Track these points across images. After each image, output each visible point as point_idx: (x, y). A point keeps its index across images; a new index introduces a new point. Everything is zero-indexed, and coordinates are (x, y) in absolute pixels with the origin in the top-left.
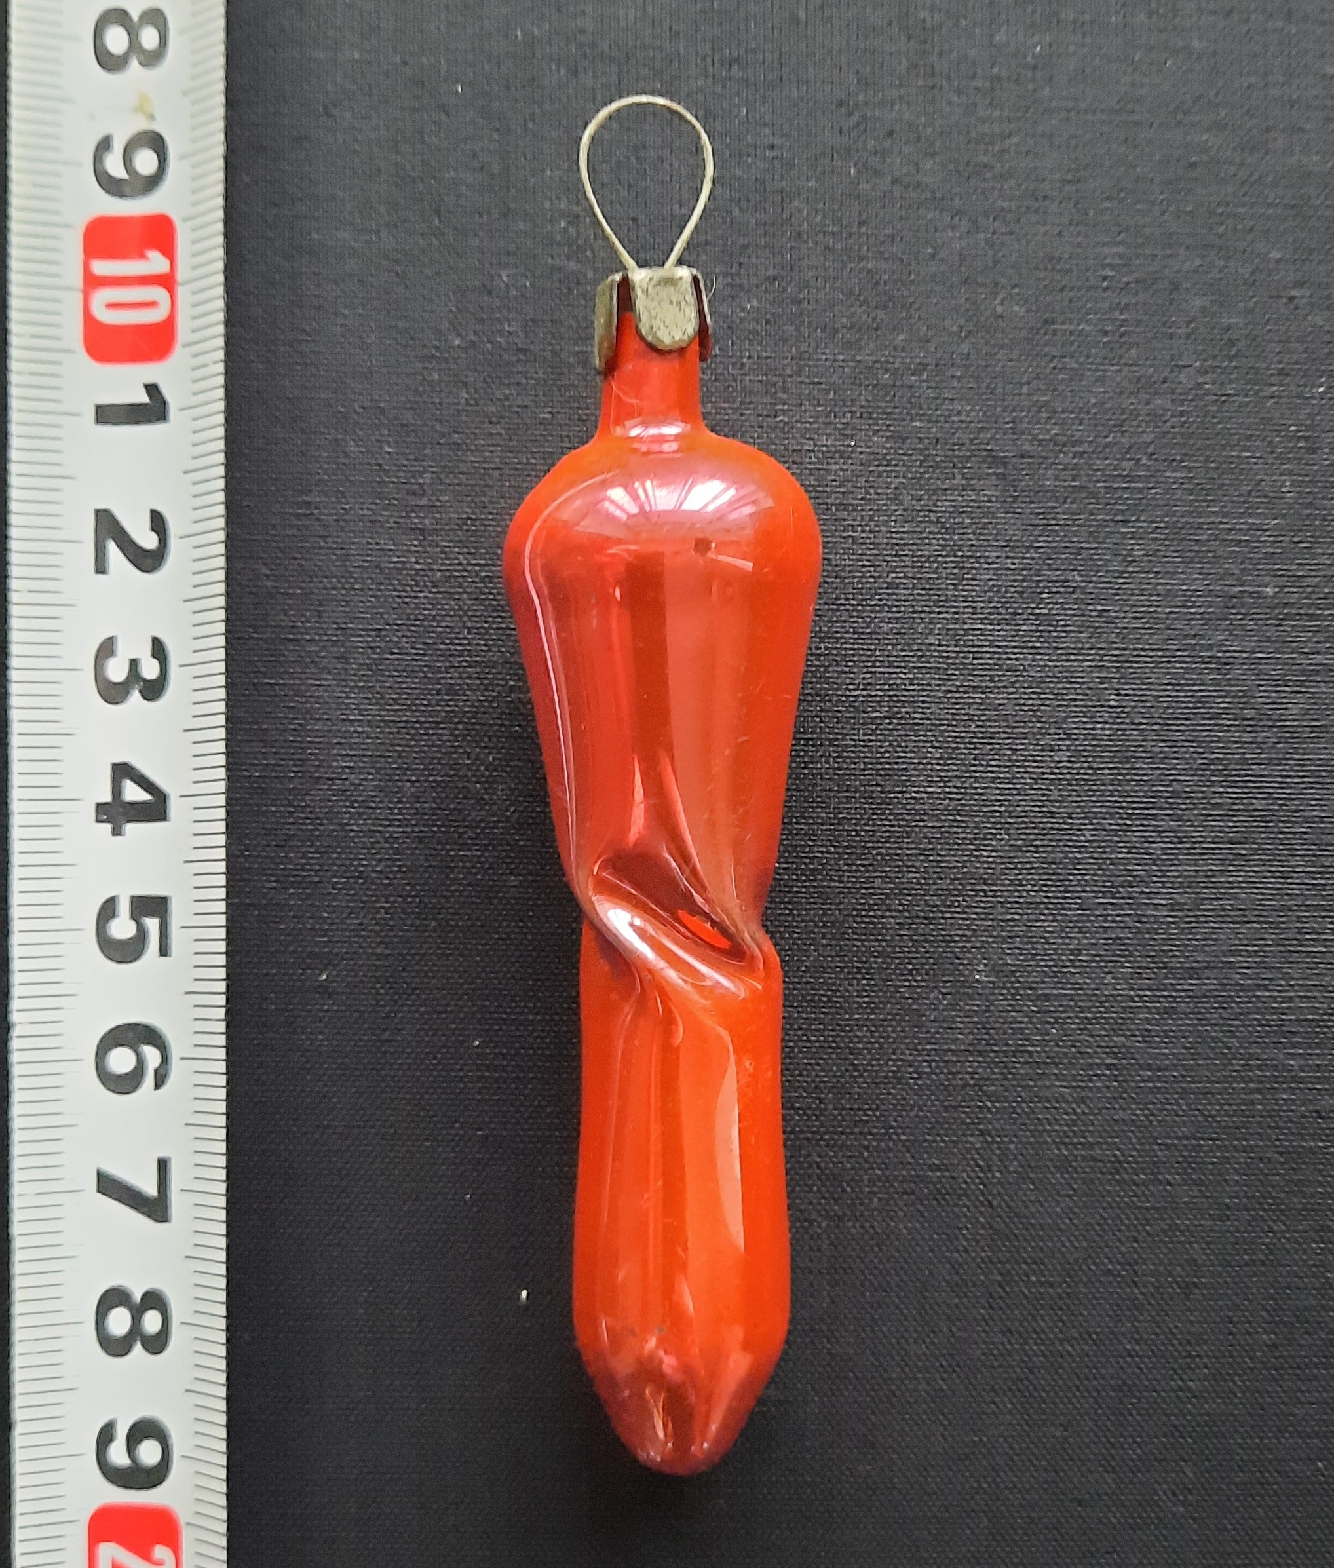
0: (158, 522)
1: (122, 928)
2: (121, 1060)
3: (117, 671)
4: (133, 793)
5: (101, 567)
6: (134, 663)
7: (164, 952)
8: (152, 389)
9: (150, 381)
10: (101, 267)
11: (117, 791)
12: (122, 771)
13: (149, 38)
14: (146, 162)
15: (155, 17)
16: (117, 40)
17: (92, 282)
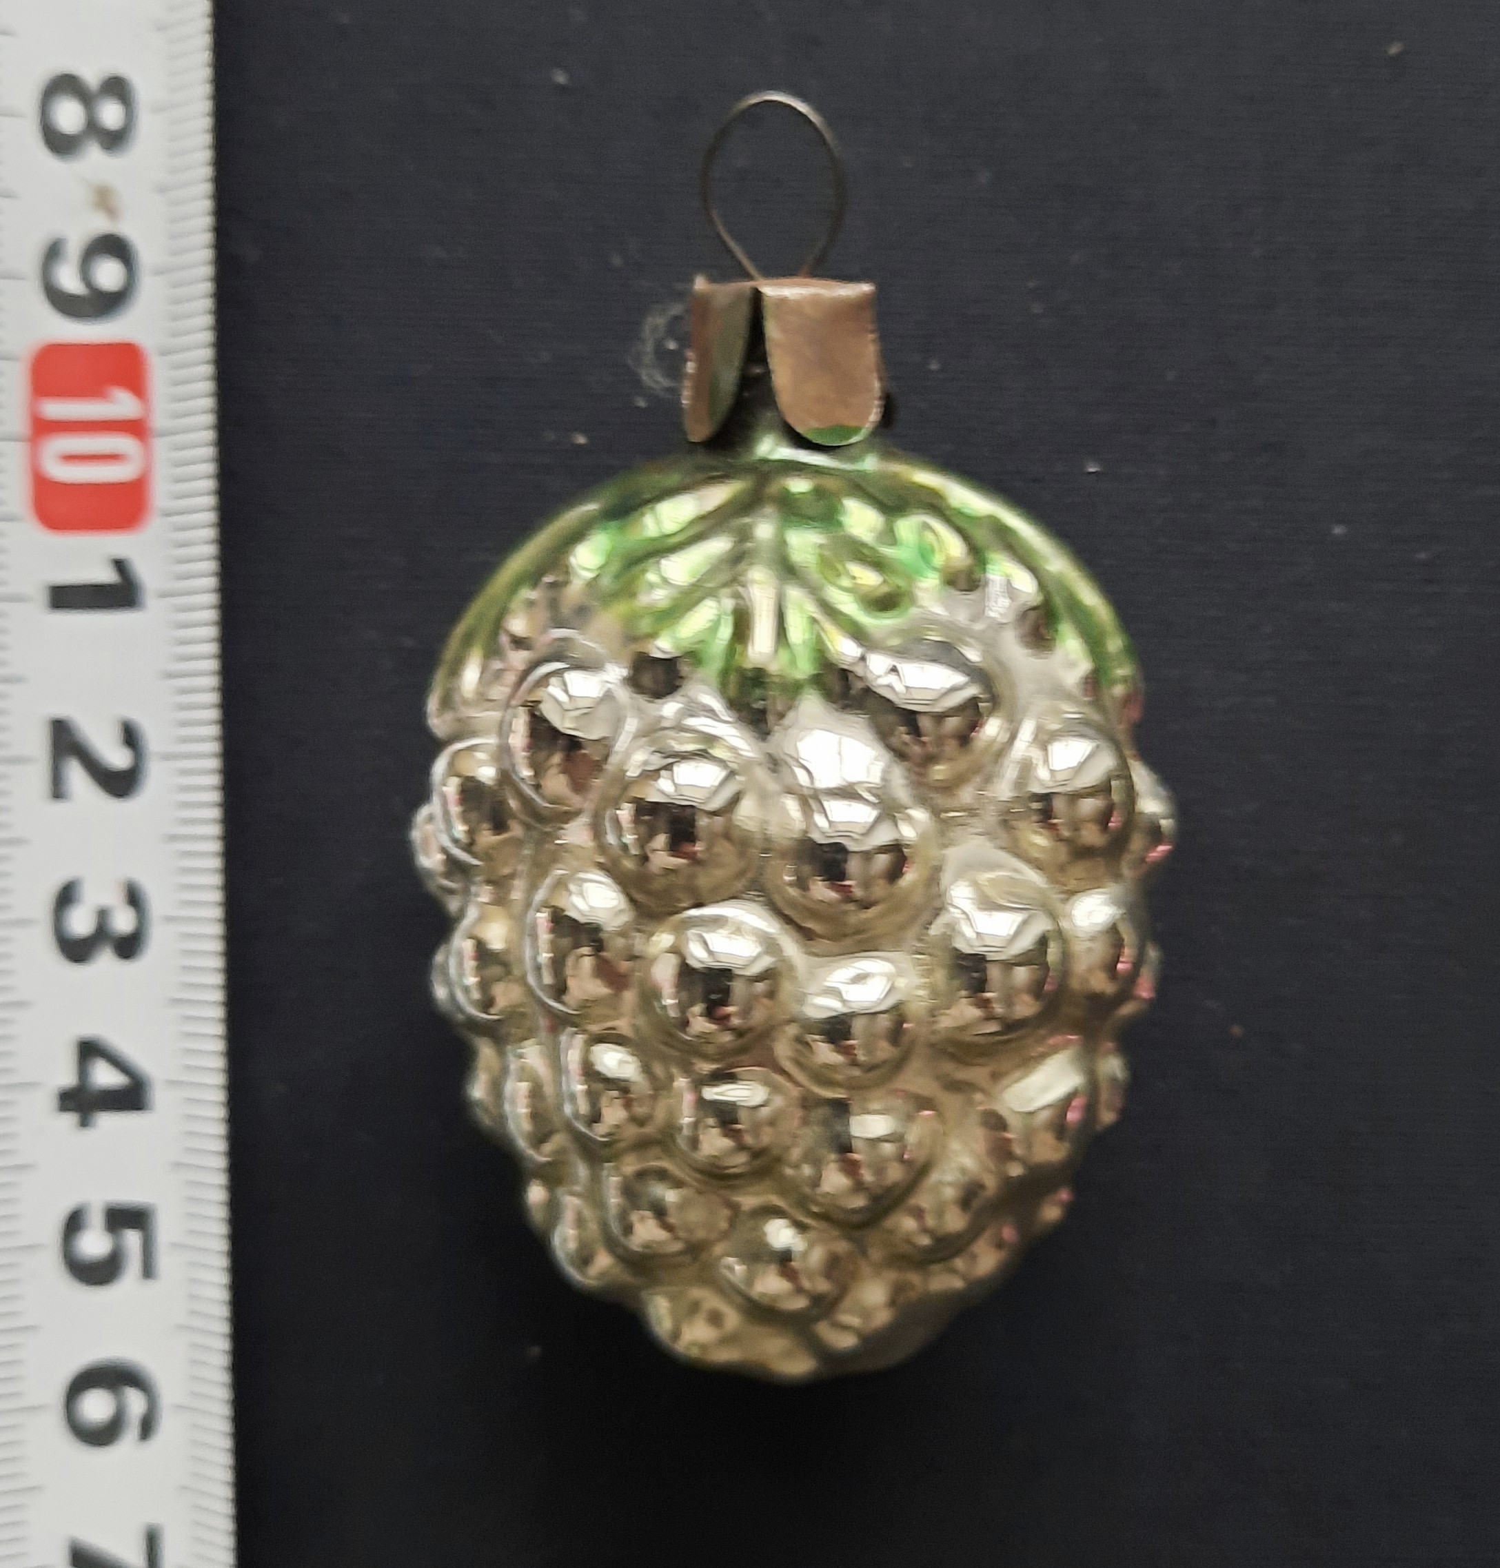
0: (130, 737)
1: (94, 1244)
2: (96, 1406)
3: (80, 923)
4: (105, 1076)
5: (58, 791)
6: (103, 915)
7: (148, 1271)
8: (120, 566)
9: (118, 557)
10: (56, 409)
11: (83, 1071)
12: (89, 1050)
13: (111, 114)
14: (108, 274)
15: (117, 88)
16: (69, 115)
17: (43, 428)
